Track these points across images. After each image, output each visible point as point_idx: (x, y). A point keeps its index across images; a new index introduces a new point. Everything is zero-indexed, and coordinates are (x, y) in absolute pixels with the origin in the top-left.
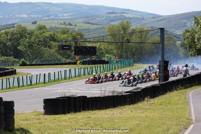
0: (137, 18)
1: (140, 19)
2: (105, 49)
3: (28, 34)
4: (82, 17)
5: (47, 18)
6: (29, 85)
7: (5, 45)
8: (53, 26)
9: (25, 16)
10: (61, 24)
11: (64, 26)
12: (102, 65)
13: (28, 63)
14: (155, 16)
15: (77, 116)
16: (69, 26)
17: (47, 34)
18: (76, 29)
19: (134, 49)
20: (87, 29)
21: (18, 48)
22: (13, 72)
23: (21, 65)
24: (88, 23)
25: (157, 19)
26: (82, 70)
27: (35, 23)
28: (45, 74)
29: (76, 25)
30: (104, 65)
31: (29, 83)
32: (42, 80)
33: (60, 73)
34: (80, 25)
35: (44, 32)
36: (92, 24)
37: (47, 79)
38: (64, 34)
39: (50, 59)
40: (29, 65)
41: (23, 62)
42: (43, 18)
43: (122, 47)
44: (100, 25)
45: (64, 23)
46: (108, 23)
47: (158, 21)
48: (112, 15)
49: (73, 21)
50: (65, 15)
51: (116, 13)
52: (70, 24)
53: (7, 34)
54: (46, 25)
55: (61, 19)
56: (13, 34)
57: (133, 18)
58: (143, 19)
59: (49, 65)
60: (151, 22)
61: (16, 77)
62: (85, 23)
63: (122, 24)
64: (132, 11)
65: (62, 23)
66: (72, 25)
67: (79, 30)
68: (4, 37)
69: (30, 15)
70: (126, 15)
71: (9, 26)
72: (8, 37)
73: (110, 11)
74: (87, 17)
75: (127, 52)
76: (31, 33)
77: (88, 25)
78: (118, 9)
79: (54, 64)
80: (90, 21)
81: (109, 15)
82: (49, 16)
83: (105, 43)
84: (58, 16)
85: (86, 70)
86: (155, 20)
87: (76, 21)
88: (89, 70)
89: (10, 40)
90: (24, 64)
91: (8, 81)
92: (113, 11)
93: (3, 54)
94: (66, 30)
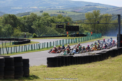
0: (104, 9)
1: (105, 9)
2: (85, 27)
3: (38, 18)
4: (70, 8)
5: (49, 9)
6: (38, 49)
7: (23, 25)
8: (53, 13)
9: (36, 7)
10: (58, 12)
11: (59, 14)
12: (82, 37)
13: (37, 36)
14: (114, 8)
15: (67, 68)
16: (62, 14)
17: (49, 18)
18: (67, 15)
19: (102, 28)
20: (73, 15)
21: (32, 27)
22: (29, 42)
23: (33, 37)
24: (74, 12)
25: (116, 9)
26: (71, 40)
27: (42, 12)
28: (48, 43)
29: (66, 13)
30: (84, 37)
31: (38, 48)
32: (46, 46)
33: (57, 42)
34: (69, 13)
35: (47, 17)
36: (76, 12)
37: (49, 46)
38: (60, 18)
39: (51, 33)
40: (38, 37)
41: (34, 35)
42: (47, 9)
43: (95, 26)
44: (81, 13)
45: (60, 12)
46: (86, 12)
47: (116, 10)
48: (89, 7)
49: (65, 11)
50: (60, 7)
51: (91, 6)
53: (25, 18)
54: (48, 13)
55: (57, 10)
56: (29, 19)
57: (102, 8)
58: (108, 9)
59: (50, 37)
60: (112, 11)
61: (30, 44)
62: (72, 12)
63: (94, 12)
64: (101, 4)
66: (64, 13)
67: (68, 16)
68: (23, 20)
69: (39, 7)
70: (97, 7)
71: (26, 14)
72: (26, 21)
73: (88, 4)
74: (73, 8)
75: (98, 29)
76: (39, 18)
77: (74, 13)
78: (92, 3)
79: (53, 37)
80: (75, 11)
81: (87, 7)
82: (50, 8)
83: (85, 24)
84: (56, 8)
85: (73, 40)
86: (114, 10)
87: (67, 10)
88: (74, 40)
89: (27, 22)
90: (35, 37)
91: (25, 47)
92: (89, 4)
93: (22, 31)
94: (61, 16)
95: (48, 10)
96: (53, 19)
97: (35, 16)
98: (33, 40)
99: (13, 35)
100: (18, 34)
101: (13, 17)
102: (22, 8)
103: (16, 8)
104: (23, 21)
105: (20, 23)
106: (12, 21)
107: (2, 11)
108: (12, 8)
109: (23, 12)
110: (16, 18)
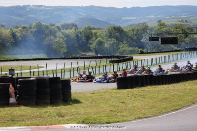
7: (132, 39)
8: (174, 23)
9: (152, 16)
11: (180, 23)
13: (145, 51)
17: (164, 30)
21: (142, 40)
23: (140, 54)
27: (158, 22)
29: (191, 22)
33: (160, 58)
34: (194, 22)
40: (146, 53)
41: (141, 51)
42: (166, 18)
49: (188, 19)
50: (183, 14)
52: (186, 21)
53: (133, 30)
55: (179, 18)
56: (138, 31)
61: (132, 62)
65: (181, 20)
66: (187, 22)
76: (152, 29)
82: (170, 16)
84: (177, 16)
85: (182, 55)
87: (191, 19)
88: (184, 56)
89: (136, 35)
90: (142, 53)
93: (130, 46)
94: (178, 26)
95: (168, 19)
96: (169, 29)
97: (145, 27)
98: (135, 57)
99: (118, 52)
100: (125, 50)
101: (119, 30)
102: (134, 18)
103: (127, 18)
104: (131, 34)
105: (127, 36)
106: (118, 34)
107: (111, 23)
108: (123, 18)
109: (137, 23)
110: (123, 31)
